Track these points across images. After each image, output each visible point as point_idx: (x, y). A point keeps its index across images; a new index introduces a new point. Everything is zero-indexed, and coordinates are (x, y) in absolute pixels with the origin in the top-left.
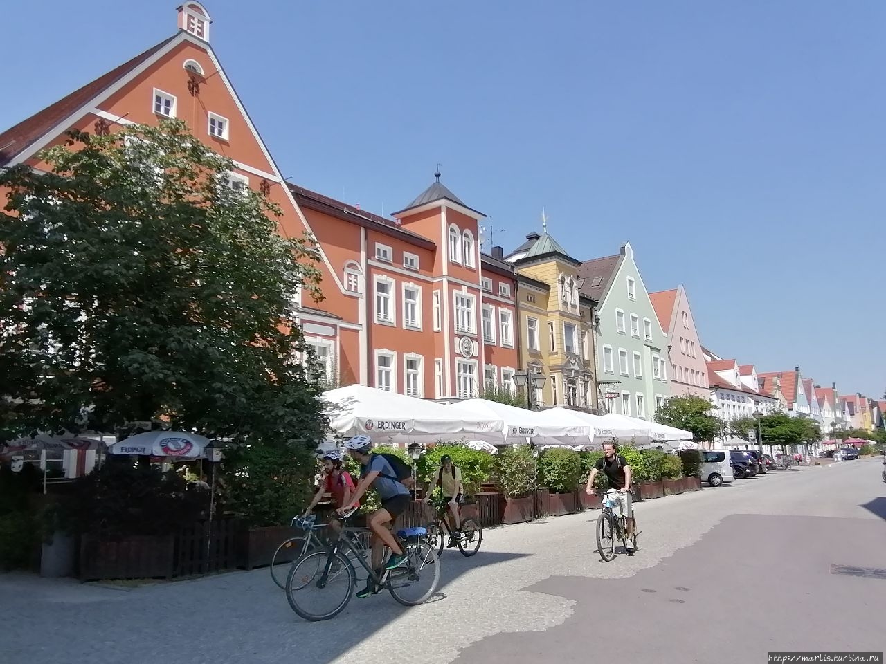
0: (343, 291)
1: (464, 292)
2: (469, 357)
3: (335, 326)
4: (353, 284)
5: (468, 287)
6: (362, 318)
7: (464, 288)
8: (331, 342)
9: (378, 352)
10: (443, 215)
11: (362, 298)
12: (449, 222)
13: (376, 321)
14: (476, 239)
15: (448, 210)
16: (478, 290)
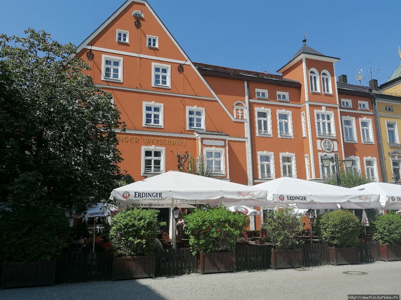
0: (233, 120)
1: (323, 110)
2: (330, 152)
3: (225, 140)
4: (240, 115)
5: (327, 107)
6: (247, 134)
7: (324, 108)
8: (222, 150)
9: (259, 153)
10: (304, 64)
11: (247, 122)
12: (308, 67)
13: (257, 135)
14: (332, 75)
15: (307, 60)
16: (336, 108)
